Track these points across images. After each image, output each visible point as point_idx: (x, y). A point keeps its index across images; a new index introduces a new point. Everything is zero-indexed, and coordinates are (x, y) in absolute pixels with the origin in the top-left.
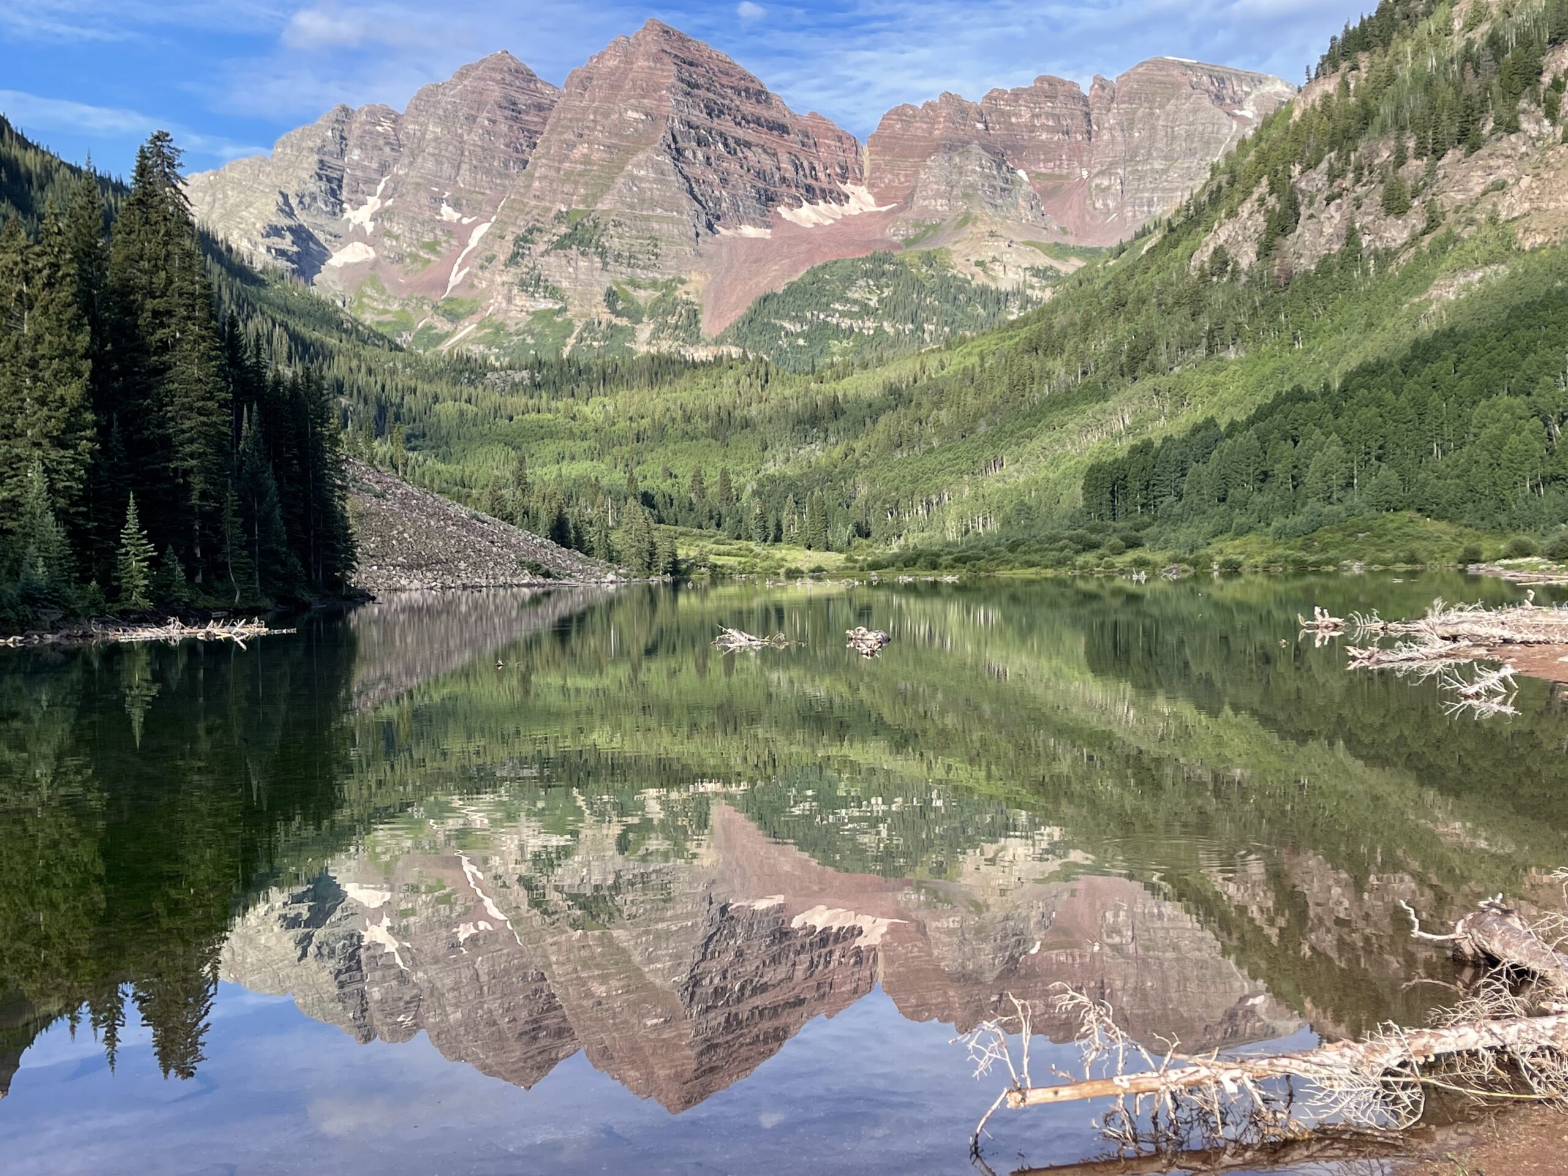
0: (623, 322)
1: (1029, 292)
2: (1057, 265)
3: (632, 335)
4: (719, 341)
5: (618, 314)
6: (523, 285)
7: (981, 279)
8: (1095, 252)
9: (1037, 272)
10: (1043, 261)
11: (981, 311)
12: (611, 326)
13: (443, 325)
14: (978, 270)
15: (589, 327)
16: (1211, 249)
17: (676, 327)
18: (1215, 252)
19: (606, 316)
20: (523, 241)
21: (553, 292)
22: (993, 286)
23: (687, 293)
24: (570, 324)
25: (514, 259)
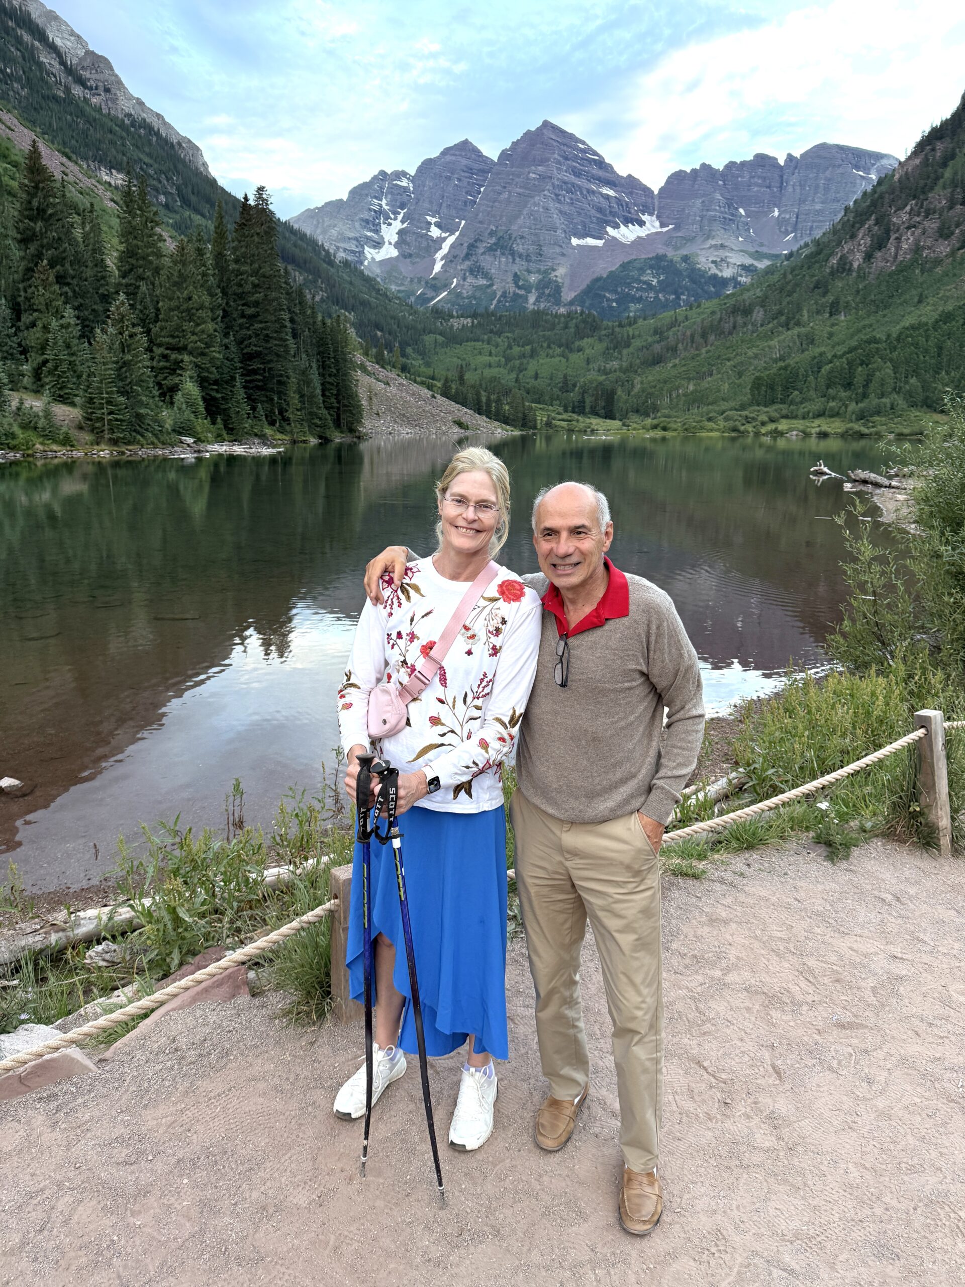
0: (522, 292)
1: (739, 279)
2: (756, 263)
3: (526, 299)
4: (571, 303)
5: (519, 287)
6: (471, 271)
7: (714, 270)
8: (777, 256)
9: (744, 267)
10: (748, 261)
11: (712, 289)
12: (514, 293)
13: (430, 293)
14: (713, 265)
15: (504, 295)
16: (839, 255)
17: (549, 295)
18: (841, 258)
19: (512, 288)
20: (472, 246)
21: (486, 276)
22: (720, 274)
23: (556, 276)
24: (495, 293)
25: (467, 257)
